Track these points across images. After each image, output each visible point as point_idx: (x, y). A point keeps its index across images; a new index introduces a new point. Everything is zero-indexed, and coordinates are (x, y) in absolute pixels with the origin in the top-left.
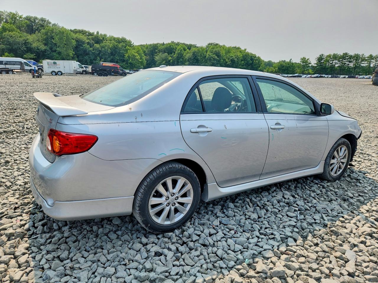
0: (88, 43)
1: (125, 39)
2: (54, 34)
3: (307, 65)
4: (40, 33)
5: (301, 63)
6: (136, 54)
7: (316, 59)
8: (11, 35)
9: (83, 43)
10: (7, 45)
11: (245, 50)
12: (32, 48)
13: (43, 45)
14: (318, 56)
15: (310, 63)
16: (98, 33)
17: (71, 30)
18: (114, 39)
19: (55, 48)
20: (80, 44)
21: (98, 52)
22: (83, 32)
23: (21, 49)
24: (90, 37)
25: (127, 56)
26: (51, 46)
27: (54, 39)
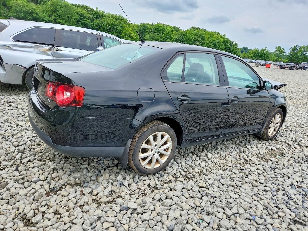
0: (89, 18)
1: (122, 17)
2: (58, 6)
3: (281, 53)
4: (45, 4)
5: (276, 51)
6: (132, 32)
7: (291, 49)
8: (18, 4)
9: (85, 17)
10: (15, 13)
11: (225, 35)
12: (38, 18)
13: (48, 17)
14: (293, 47)
15: (284, 52)
16: (97, 9)
17: (73, 4)
18: (112, 16)
19: (58, 19)
20: (82, 18)
21: (98, 28)
22: (83, 7)
23: (28, 18)
24: (91, 12)
25: (123, 33)
26: (55, 17)
27: (58, 11)
